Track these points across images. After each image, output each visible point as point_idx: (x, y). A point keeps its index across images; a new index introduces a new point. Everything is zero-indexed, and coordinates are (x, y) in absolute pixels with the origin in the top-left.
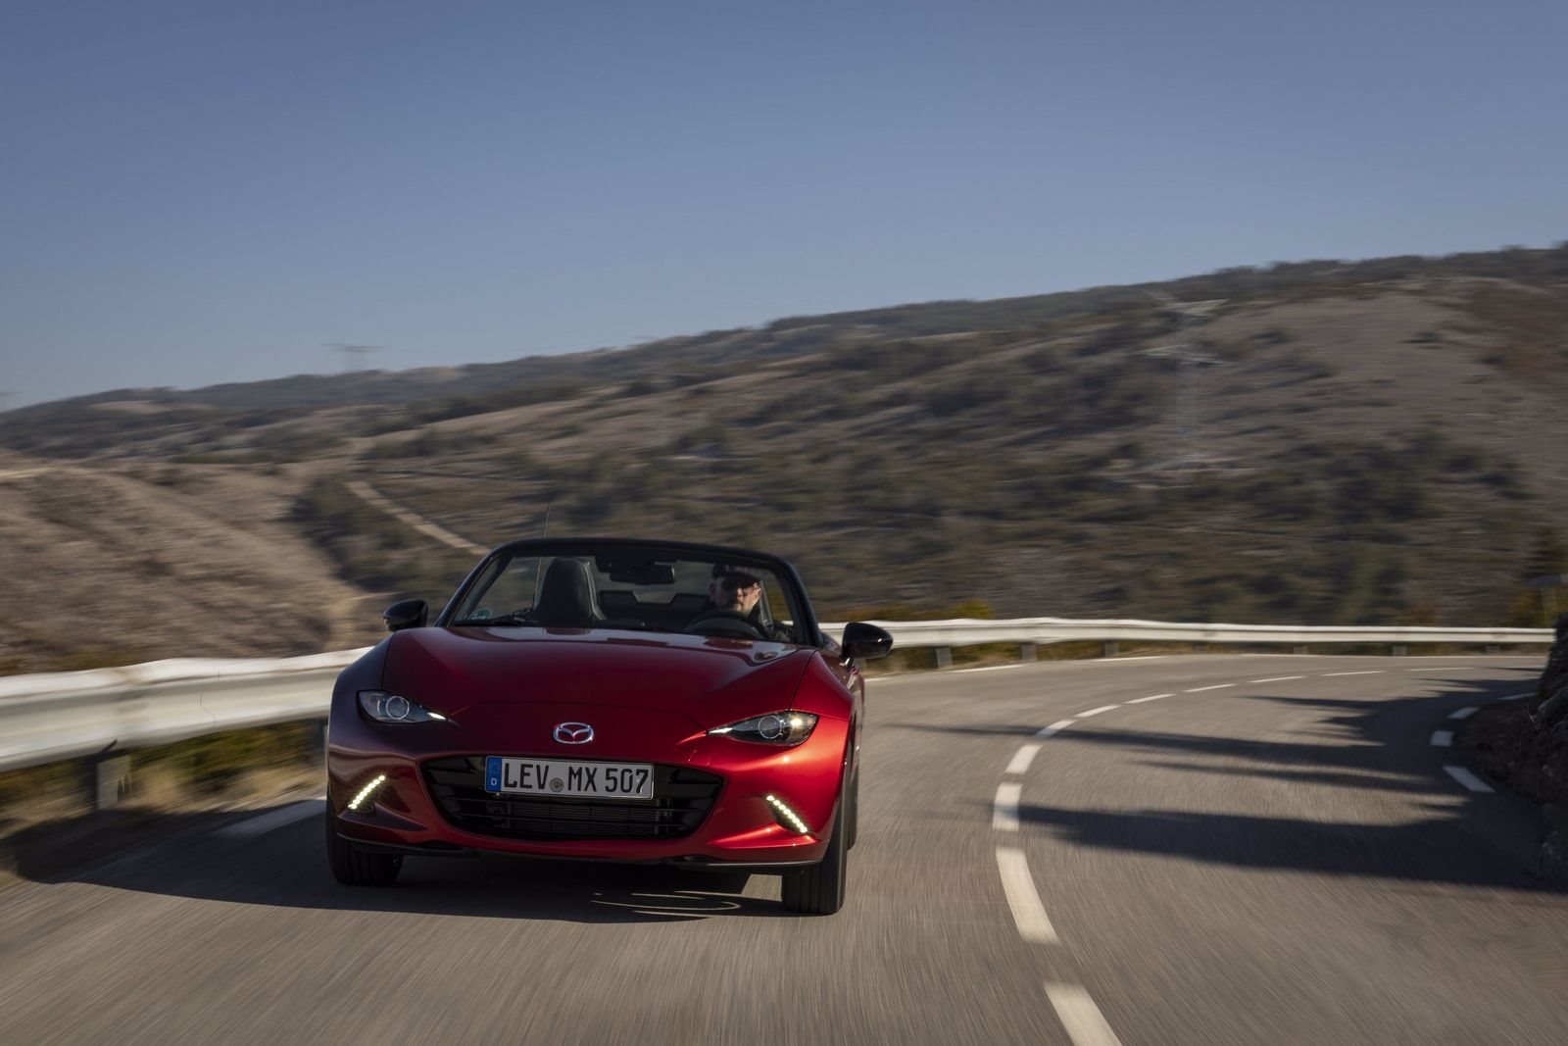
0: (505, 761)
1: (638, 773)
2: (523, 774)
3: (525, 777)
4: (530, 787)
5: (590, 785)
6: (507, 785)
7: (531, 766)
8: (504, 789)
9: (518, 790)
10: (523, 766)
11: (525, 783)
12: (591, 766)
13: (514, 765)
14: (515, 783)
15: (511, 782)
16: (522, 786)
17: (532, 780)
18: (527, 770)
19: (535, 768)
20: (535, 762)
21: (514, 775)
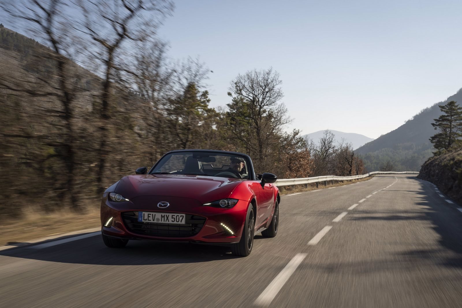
0: (143, 213)
1: (181, 217)
2: (148, 217)
3: (149, 218)
4: (150, 220)
5: (167, 220)
6: (144, 220)
7: (151, 214)
8: (143, 221)
9: (147, 221)
10: (148, 214)
11: (149, 219)
12: (167, 214)
13: (146, 214)
14: (146, 219)
15: (145, 219)
16: (148, 220)
17: (151, 218)
18: (149, 215)
19: (152, 215)
20: (151, 213)
21: (146, 217)
